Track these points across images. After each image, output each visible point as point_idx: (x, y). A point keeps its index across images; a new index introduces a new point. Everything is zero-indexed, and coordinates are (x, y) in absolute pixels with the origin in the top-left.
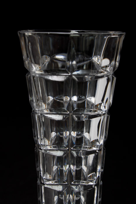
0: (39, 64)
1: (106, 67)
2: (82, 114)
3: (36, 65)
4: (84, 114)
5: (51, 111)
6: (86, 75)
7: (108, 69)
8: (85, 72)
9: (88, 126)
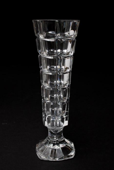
0: (42, 34)
1: (72, 35)
2: (61, 56)
3: (41, 35)
4: (62, 56)
5: (47, 55)
6: (62, 39)
7: (73, 36)
8: (62, 38)
9: (63, 64)
